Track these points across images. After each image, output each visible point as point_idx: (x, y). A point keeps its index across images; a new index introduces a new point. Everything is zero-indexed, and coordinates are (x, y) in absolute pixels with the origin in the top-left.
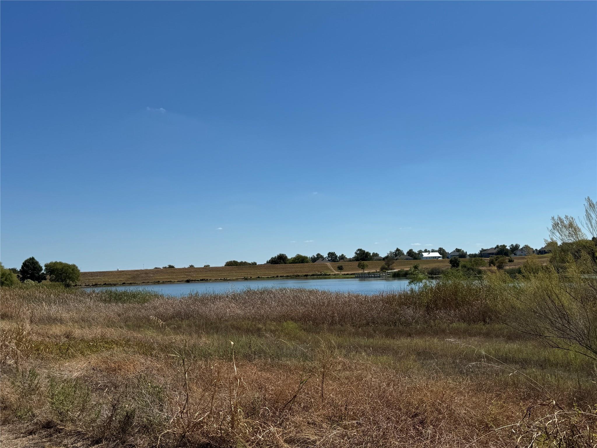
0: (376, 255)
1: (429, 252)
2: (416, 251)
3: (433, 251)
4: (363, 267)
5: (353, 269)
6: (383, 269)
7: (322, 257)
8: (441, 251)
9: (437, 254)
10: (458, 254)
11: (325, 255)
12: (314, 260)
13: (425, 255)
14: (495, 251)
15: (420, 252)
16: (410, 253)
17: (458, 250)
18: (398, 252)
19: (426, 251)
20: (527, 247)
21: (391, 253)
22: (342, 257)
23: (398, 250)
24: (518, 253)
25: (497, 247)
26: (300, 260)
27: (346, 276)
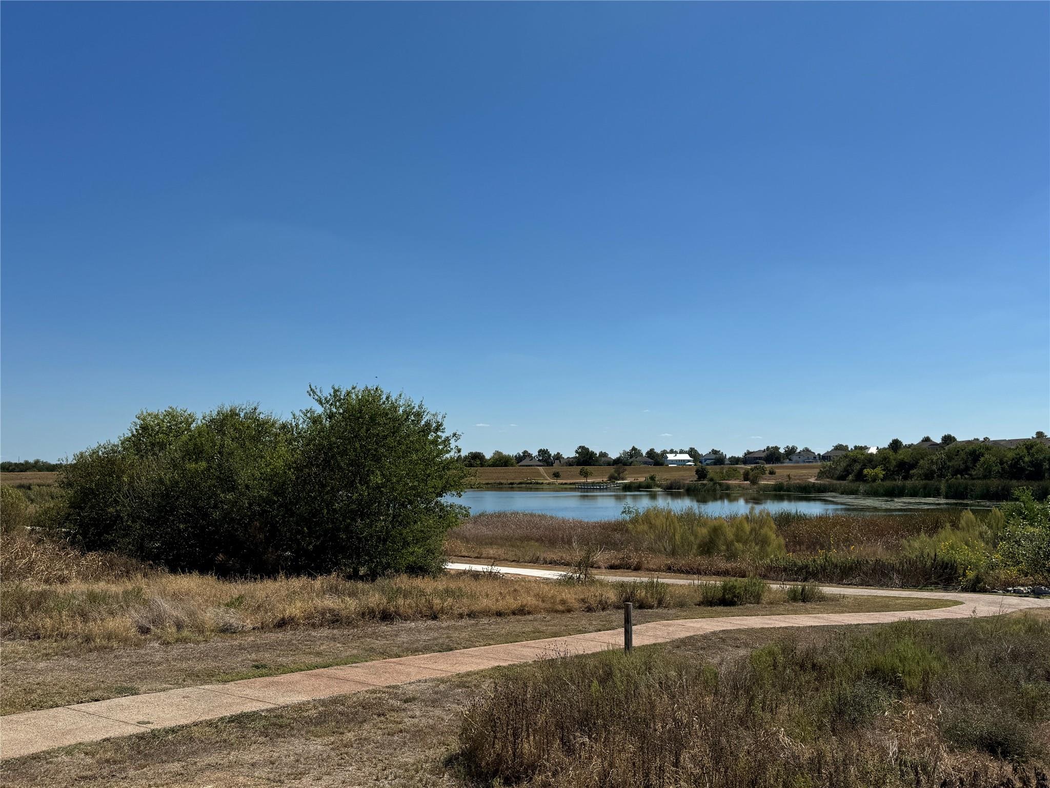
0: (604, 455)
1: (676, 453)
2: (658, 451)
3: (682, 452)
4: (585, 475)
5: (572, 477)
6: (612, 478)
7: (530, 455)
8: (692, 452)
9: (686, 457)
10: (713, 456)
11: (535, 453)
12: (519, 459)
13: (671, 457)
14: (763, 455)
15: (664, 453)
16: (651, 453)
17: (715, 452)
18: (635, 452)
19: (672, 452)
20: (807, 450)
21: (625, 453)
22: (558, 457)
23: (634, 449)
24: (794, 458)
25: (768, 448)
26: (501, 461)
27: (564, 488)
